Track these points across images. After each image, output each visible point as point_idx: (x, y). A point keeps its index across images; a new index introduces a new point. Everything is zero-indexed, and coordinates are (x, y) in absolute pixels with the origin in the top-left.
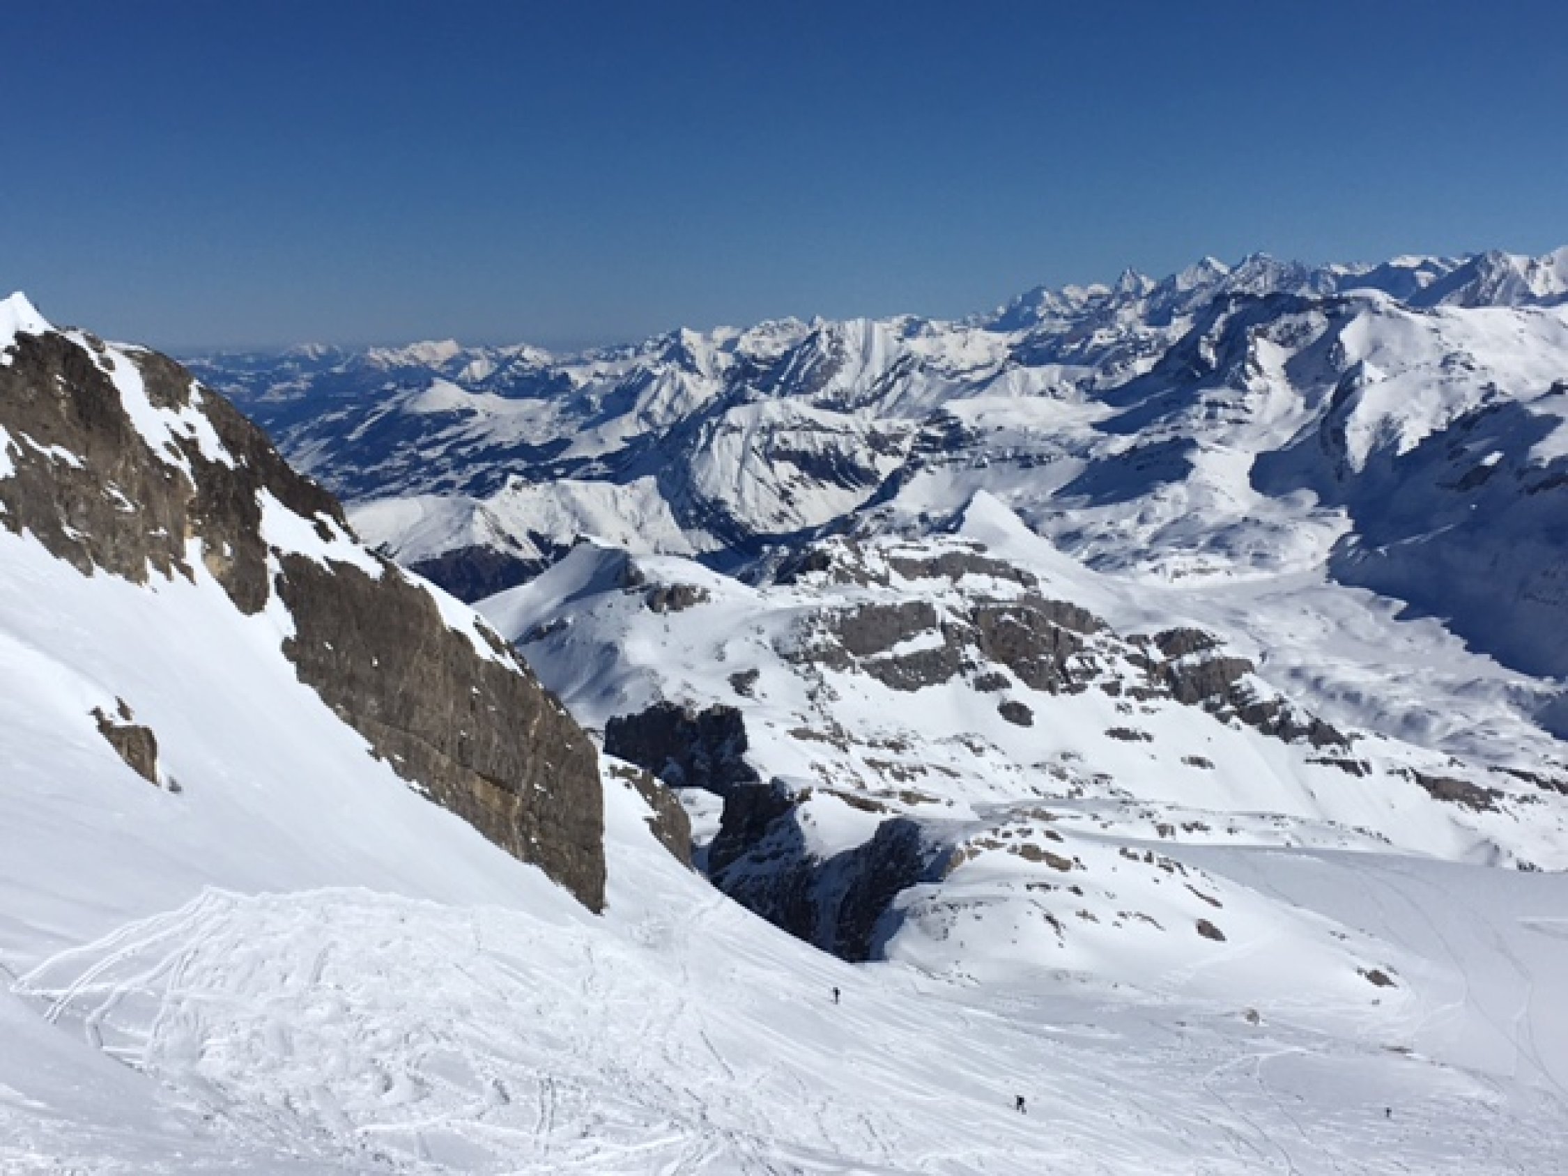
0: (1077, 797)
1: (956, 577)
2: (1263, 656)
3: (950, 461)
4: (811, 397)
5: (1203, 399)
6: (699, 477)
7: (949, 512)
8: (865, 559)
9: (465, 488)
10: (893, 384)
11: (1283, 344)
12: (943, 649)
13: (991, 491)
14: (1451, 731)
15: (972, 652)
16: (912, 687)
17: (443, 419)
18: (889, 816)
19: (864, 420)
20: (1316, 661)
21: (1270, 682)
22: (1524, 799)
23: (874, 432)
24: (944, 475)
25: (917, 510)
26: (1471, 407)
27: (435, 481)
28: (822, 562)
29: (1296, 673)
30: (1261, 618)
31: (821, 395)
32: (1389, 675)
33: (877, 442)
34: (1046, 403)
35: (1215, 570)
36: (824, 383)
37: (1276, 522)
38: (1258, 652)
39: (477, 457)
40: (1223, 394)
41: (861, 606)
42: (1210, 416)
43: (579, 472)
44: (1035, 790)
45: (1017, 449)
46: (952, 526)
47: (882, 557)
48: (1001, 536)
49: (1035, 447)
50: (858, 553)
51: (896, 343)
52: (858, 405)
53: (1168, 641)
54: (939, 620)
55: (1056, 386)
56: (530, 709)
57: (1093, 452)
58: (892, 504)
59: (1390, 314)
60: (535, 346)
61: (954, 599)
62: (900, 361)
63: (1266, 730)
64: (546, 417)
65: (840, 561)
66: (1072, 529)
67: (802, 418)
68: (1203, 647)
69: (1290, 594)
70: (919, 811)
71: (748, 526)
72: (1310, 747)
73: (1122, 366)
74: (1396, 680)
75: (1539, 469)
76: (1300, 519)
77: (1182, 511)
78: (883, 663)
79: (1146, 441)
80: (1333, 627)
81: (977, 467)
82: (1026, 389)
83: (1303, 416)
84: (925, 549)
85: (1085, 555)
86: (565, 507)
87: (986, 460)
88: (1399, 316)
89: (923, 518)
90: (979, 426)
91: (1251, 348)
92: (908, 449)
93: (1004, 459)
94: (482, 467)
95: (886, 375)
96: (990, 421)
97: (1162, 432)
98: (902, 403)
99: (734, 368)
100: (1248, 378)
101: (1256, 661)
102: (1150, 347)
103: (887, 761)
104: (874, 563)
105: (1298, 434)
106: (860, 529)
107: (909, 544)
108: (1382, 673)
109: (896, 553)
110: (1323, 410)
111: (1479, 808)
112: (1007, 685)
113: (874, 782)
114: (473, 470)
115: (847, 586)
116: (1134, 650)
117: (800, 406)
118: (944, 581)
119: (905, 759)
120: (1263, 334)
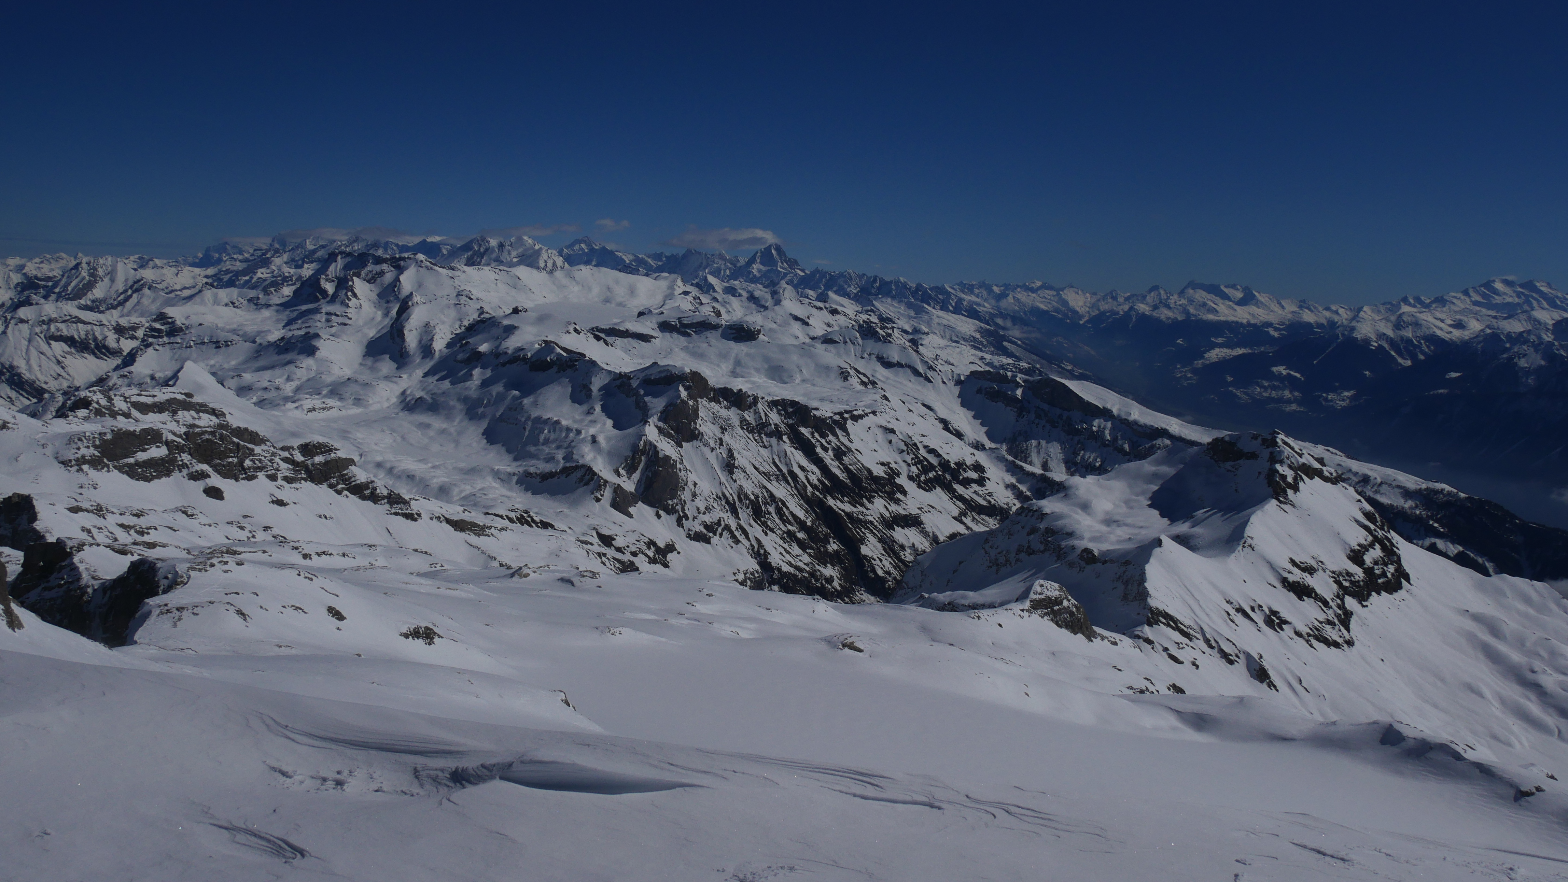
0: (252, 540)
1: (175, 413)
2: (361, 455)
3: (169, 343)
4: (76, 303)
5: (324, 311)
7: (169, 373)
8: (115, 402)
10: (131, 296)
11: (369, 282)
12: (167, 456)
13: (195, 361)
14: (463, 495)
15: (186, 457)
16: (147, 480)
18: (136, 557)
19: (113, 317)
20: (390, 458)
21: (365, 470)
22: (502, 529)
23: (118, 325)
24: (165, 352)
25: (149, 372)
26: (471, 320)
28: (85, 403)
29: (379, 465)
30: (359, 435)
31: (82, 302)
32: (430, 465)
33: (120, 330)
34: (230, 310)
35: (331, 408)
36: (85, 294)
37: (366, 381)
38: (357, 454)
40: (335, 308)
41: (112, 431)
42: (328, 321)
44: (227, 538)
45: (211, 337)
46: (171, 383)
47: (125, 401)
48: (200, 388)
49: (223, 336)
50: (110, 400)
51: (133, 271)
52: (108, 309)
53: (308, 449)
54: (164, 439)
55: (235, 301)
57: (258, 340)
58: (131, 368)
59: (427, 267)
61: (172, 426)
62: (135, 283)
63: (363, 498)
65: (98, 403)
66: (245, 384)
67: (70, 315)
68: (325, 452)
69: (375, 421)
70: (152, 554)
71: (34, 382)
72: (387, 506)
73: (275, 290)
74: (434, 467)
75: (506, 353)
76: (379, 379)
77: (313, 374)
78: (129, 465)
79: (290, 334)
80: (399, 439)
81: (187, 347)
82: (216, 302)
83: (380, 322)
84: (154, 396)
85: (255, 399)
87: (192, 343)
88: (432, 269)
89: (153, 378)
90: (187, 323)
91: (350, 283)
92: (142, 336)
93: (203, 343)
95: (126, 291)
96: (194, 320)
97: (300, 329)
98: (137, 307)
99: (22, 283)
100: (350, 300)
101: (356, 459)
102: (291, 280)
103: (132, 524)
104: (120, 404)
105: (379, 332)
106: (111, 384)
107: (143, 393)
108: (426, 464)
109: (135, 399)
110: (391, 319)
111: (479, 535)
112: (209, 476)
113: (124, 538)
115: (103, 418)
116: (286, 454)
117: (70, 308)
118: (165, 416)
119: (143, 522)
120: (358, 275)
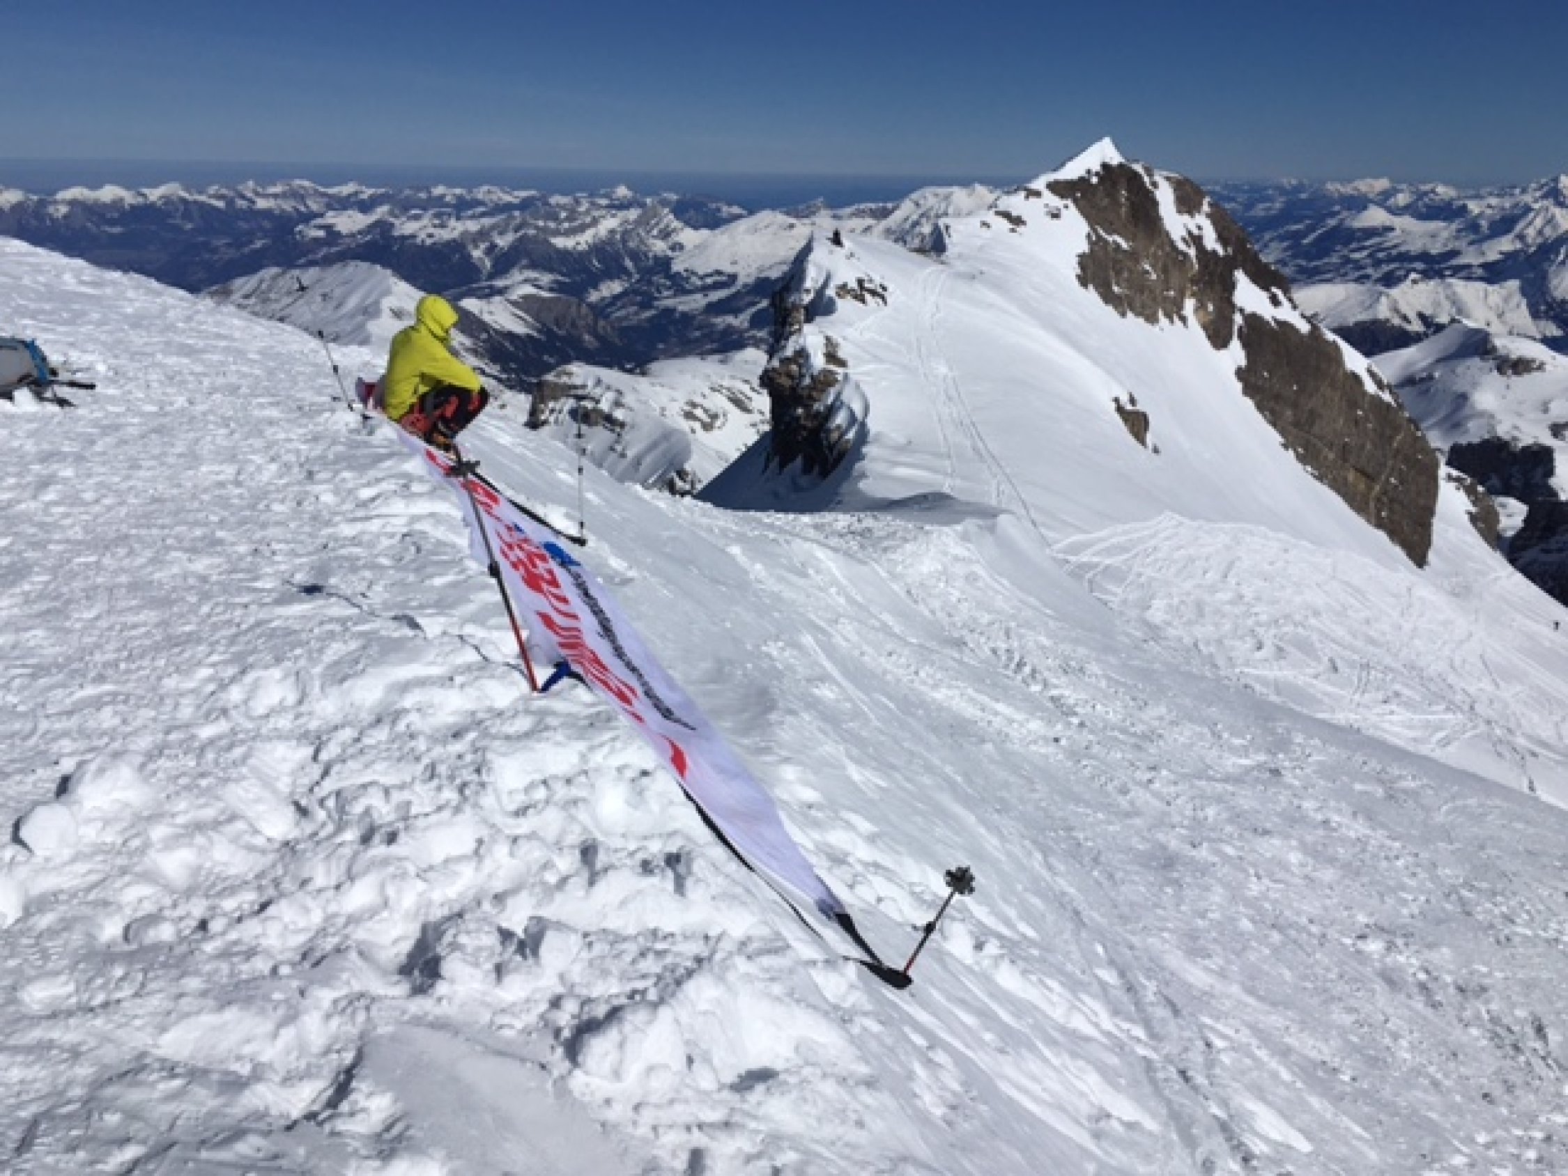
6: (1554, 282)
9: (1378, 281)
17: (1371, 232)
27: (1357, 274)
39: (1390, 260)
43: (1463, 274)
56: (1397, 429)
60: (1446, 183)
64: (1445, 234)
86: (1447, 297)
94: (1392, 266)
114: (1386, 268)
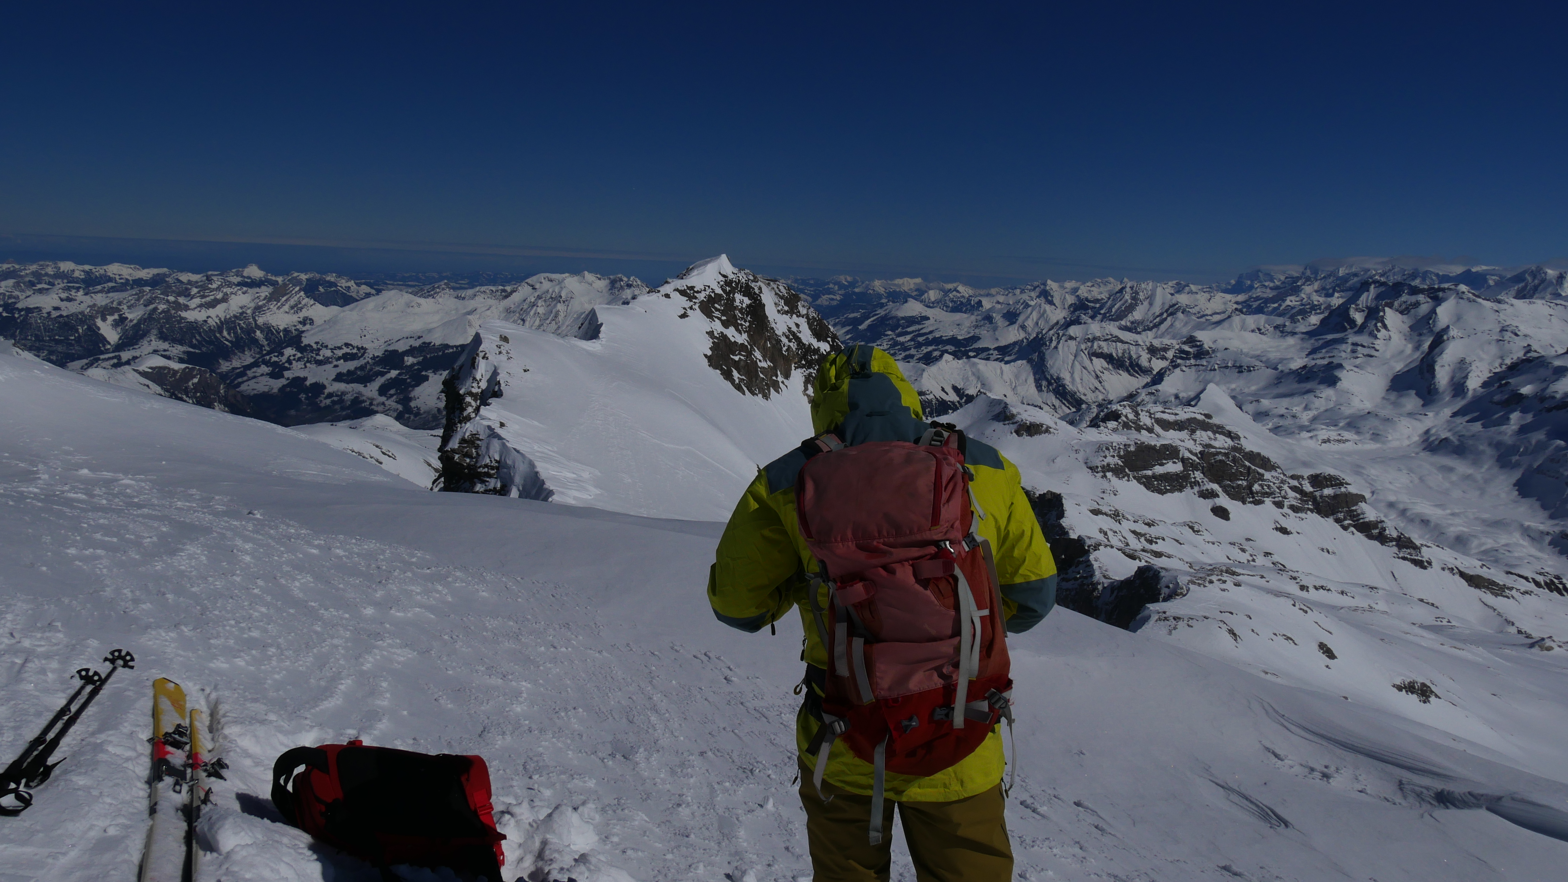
0: (1252, 563)
1: (1193, 432)
2: (1373, 493)
3: (1195, 365)
4: (1117, 323)
5: (1350, 341)
6: (1049, 363)
7: (1192, 394)
8: (1141, 417)
9: (919, 359)
10: (1165, 319)
11: (1401, 313)
12: (1181, 472)
13: (1217, 384)
14: (1483, 548)
15: (1198, 475)
16: (1162, 492)
17: (912, 320)
18: (1143, 564)
19: (1148, 338)
20: (1404, 499)
21: (1375, 508)
22: (1526, 592)
23: (1152, 345)
24: (1191, 373)
25: (1174, 391)
26: (1515, 358)
27: (904, 354)
28: (1115, 416)
29: (1391, 505)
30: (1373, 471)
31: (1123, 323)
32: (1448, 511)
33: (1153, 351)
34: (1256, 336)
35: (1347, 441)
36: (1126, 316)
37: (1387, 417)
38: (1369, 490)
39: (928, 343)
40: (1363, 339)
41: (1136, 443)
42: (1353, 351)
43: (984, 355)
44: (1228, 557)
45: (1235, 361)
46: (1193, 403)
47: (1150, 417)
48: (1220, 410)
49: (1246, 361)
50: (1137, 414)
51: (1170, 296)
52: (1144, 330)
53: (1318, 480)
54: (1181, 456)
55: (1262, 327)
57: (1280, 367)
58: (1159, 387)
59: (1469, 300)
60: (965, 284)
61: (1190, 444)
62: (1171, 306)
63: (1370, 537)
64: (967, 323)
65: (1126, 416)
66: (1262, 409)
67: (1111, 335)
68: (1336, 485)
69: (1392, 459)
70: (1158, 563)
71: (1076, 393)
72: (1395, 549)
73: (1302, 318)
74: (1453, 514)
75: (1553, 398)
76: (1401, 415)
77: (1331, 405)
78: (1147, 477)
79: (1313, 363)
80: (1416, 481)
81: (1211, 370)
82: (1243, 327)
83: (1409, 356)
84: (1176, 414)
85: (1270, 425)
86: (973, 374)
87: (1216, 367)
88: (1474, 301)
89: (1177, 397)
90: (1213, 346)
91: (1381, 314)
92: (1171, 357)
93: (1227, 367)
94: (930, 348)
95: (1161, 314)
96: (1221, 344)
97: (1324, 358)
98: (1170, 330)
99: (1075, 304)
100: (1379, 331)
101: (1367, 495)
102: (1320, 309)
103: (1143, 532)
104: (1145, 420)
105: (1406, 366)
106: (1139, 400)
107: (1167, 411)
108: (1444, 510)
109: (1159, 415)
110: (1422, 353)
111: (1496, 595)
112: (1218, 496)
113: (1135, 544)
114: (925, 350)
115: (1129, 431)
116: (1295, 483)
117: (1112, 328)
118: (1184, 434)
119: (1152, 532)
120: (1391, 306)
